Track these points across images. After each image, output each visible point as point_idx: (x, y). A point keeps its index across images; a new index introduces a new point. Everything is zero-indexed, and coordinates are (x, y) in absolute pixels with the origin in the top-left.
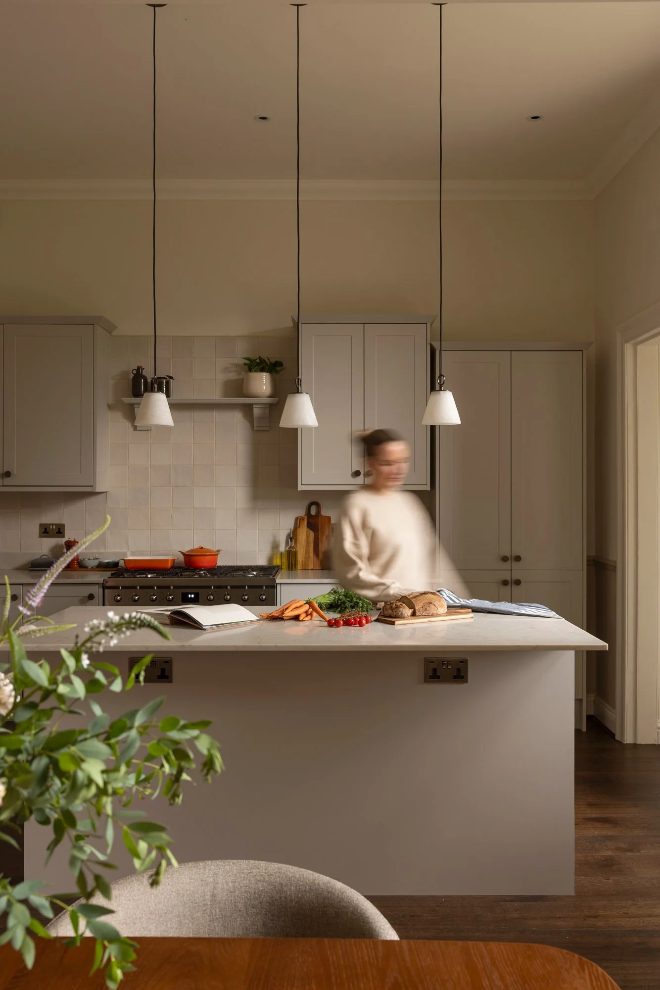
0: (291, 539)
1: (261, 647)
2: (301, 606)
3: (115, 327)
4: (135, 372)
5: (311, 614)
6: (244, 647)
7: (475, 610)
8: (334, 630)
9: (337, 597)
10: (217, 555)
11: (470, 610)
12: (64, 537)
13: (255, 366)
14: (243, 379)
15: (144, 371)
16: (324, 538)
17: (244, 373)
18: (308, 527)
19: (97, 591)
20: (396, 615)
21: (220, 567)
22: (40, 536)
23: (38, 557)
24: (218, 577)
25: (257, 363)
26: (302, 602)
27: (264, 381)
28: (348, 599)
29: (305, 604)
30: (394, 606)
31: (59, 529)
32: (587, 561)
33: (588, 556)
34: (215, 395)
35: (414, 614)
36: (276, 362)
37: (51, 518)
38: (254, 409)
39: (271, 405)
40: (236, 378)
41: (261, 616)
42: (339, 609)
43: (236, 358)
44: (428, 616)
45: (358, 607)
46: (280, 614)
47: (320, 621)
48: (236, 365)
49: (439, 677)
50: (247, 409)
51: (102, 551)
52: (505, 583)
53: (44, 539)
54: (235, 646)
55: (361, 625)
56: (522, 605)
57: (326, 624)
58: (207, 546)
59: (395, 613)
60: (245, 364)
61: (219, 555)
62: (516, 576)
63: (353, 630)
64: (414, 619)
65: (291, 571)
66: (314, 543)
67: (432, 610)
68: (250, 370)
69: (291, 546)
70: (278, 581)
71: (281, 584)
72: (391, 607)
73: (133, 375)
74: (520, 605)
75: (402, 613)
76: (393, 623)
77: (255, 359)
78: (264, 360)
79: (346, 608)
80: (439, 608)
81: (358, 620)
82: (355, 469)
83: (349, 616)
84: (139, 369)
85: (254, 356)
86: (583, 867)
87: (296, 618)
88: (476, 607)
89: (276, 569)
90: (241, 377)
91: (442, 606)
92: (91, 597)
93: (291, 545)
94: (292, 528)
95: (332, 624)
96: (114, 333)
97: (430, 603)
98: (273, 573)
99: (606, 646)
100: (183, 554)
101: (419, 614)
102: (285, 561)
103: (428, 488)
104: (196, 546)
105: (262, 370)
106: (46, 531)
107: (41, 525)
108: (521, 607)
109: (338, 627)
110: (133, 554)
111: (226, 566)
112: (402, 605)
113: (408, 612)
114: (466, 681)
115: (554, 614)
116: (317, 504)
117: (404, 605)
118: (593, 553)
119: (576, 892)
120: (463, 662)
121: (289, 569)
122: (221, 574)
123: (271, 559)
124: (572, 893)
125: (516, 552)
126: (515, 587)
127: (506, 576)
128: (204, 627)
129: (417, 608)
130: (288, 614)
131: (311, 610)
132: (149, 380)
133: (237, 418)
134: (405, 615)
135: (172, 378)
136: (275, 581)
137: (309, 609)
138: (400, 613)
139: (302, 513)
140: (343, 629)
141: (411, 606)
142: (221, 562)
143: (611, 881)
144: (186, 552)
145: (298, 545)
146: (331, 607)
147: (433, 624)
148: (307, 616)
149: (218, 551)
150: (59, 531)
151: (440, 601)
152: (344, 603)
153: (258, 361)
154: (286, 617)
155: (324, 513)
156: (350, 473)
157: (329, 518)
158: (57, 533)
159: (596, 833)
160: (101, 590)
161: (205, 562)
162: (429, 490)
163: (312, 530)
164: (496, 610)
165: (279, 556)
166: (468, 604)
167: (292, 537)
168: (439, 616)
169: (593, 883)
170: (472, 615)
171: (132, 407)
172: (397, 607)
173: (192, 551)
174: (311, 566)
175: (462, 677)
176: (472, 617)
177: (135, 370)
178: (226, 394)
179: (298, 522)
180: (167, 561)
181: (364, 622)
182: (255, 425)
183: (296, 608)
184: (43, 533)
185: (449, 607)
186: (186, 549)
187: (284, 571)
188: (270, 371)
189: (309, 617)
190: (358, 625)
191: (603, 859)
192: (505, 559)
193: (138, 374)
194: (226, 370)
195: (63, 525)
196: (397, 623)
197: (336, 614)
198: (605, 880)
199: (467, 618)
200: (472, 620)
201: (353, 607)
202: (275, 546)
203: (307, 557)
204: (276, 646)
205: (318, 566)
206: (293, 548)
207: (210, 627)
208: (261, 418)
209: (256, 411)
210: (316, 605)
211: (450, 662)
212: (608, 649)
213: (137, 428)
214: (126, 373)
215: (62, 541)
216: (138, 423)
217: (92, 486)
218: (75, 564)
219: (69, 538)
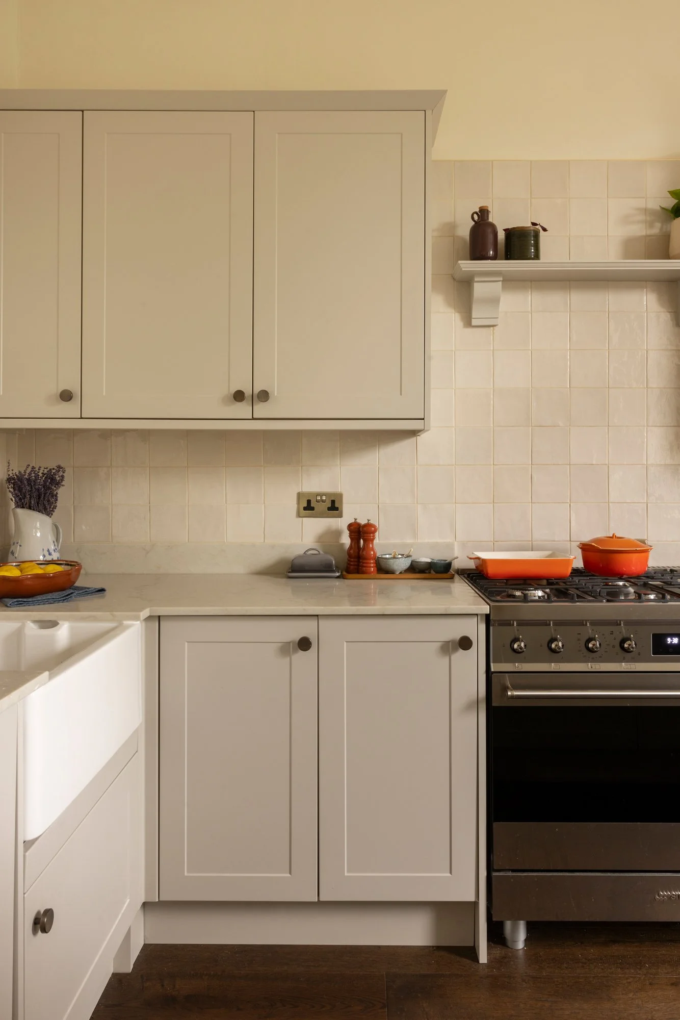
4: (476, 217)
12: (340, 516)
14: (667, 232)
15: (491, 216)
17: (659, 225)
19: (476, 631)
22: (299, 515)
23: (301, 552)
31: (333, 502)
37: (317, 482)
40: (644, 233)
43: (643, 198)
48: (646, 211)
50: (666, 289)
51: (409, 541)
53: (306, 520)
73: (474, 223)
84: (483, 213)
90: (652, 232)
92: (465, 643)
106: (308, 506)
132: (501, 232)
133: (647, 303)
135: (545, 230)
144: (591, 542)
150: (334, 507)
158: (329, 509)
160: (483, 627)
173: (597, 542)
177: (476, 213)
184: (305, 509)
193: (482, 221)
194: (627, 220)
195: (340, 496)
213: (474, 322)
214: (451, 227)
215: (342, 523)
216: (478, 313)
217: (423, 419)
218: (371, 567)
219: (356, 519)
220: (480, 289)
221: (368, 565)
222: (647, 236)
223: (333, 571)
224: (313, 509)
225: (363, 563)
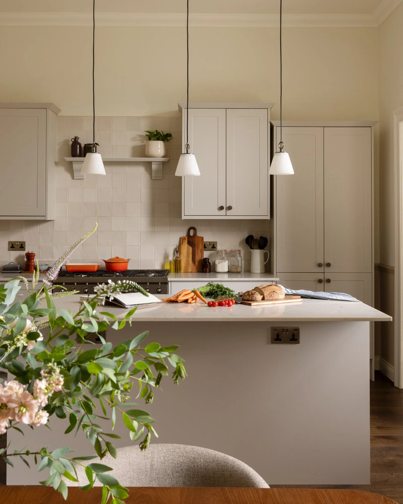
0: (177, 252)
1: (166, 318)
2: (189, 294)
3: (59, 110)
4: (73, 140)
5: (195, 299)
6: (155, 318)
7: (303, 297)
8: (212, 308)
9: (211, 288)
10: (128, 262)
11: (300, 297)
12: (24, 250)
13: (153, 137)
14: (145, 145)
15: (79, 140)
16: (199, 251)
17: (145, 141)
18: (188, 244)
20: (252, 299)
21: (129, 271)
22: (9, 250)
23: (8, 264)
24: (129, 277)
25: (155, 134)
26: (190, 291)
27: (159, 146)
28: (219, 289)
29: (191, 292)
30: (250, 293)
31: (22, 245)
32: (375, 267)
33: (375, 264)
34: (126, 155)
35: (263, 299)
36: (167, 134)
37: (16, 237)
38: (153, 165)
39: (163, 163)
41: (163, 300)
42: (213, 296)
43: (140, 131)
44: (272, 300)
45: (226, 294)
46: (175, 298)
47: (201, 303)
48: (141, 136)
49: (280, 340)
50: (148, 165)
51: (50, 260)
52: (320, 281)
53: (11, 252)
54: (149, 318)
55: (229, 305)
56: (334, 294)
57: (207, 305)
58: (121, 256)
59: (251, 298)
60: (146, 135)
61: (129, 262)
62: (327, 276)
63: (224, 309)
64: (264, 302)
65: (177, 273)
66: (192, 254)
67: (275, 296)
68: (150, 139)
69: (177, 257)
70: (169, 279)
71: (171, 281)
72: (249, 294)
73: (72, 142)
74: (332, 293)
75: (255, 298)
76: (250, 305)
77: (153, 132)
78: (159, 132)
79: (218, 295)
80: (280, 295)
81: (227, 302)
82: (220, 206)
83: (221, 300)
84: (76, 138)
85: (153, 130)
86: (375, 467)
87: (186, 301)
88: (303, 295)
89: (167, 272)
90: (143, 144)
91: (282, 294)
93: (177, 255)
94: (178, 245)
95: (211, 305)
96: (59, 115)
97: (274, 292)
98: (166, 274)
99: (391, 318)
100: (105, 262)
101: (267, 299)
102: (173, 267)
103: (268, 218)
104: (114, 256)
105: (158, 139)
106: (13, 246)
107: (9, 242)
108: (333, 295)
109: (214, 307)
110: (71, 262)
111: (133, 270)
112: (255, 293)
113: (259, 297)
114: (299, 343)
115: (355, 299)
116: (194, 229)
117: (257, 293)
118: (378, 262)
119: (371, 482)
120: (296, 330)
121: (176, 273)
122: (131, 275)
123: (163, 265)
124: (369, 483)
125: (327, 261)
126: (326, 284)
127: (321, 277)
128: (126, 307)
129: (265, 295)
130: (181, 298)
131: (195, 296)
132: (83, 146)
133: (141, 171)
134: (258, 299)
135: (97, 144)
136: (167, 279)
137: (194, 295)
138: (254, 298)
139: (184, 234)
140: (217, 308)
141: (262, 294)
142: (130, 267)
143: (394, 476)
144: (108, 260)
145: (182, 256)
146: (208, 294)
147: (276, 305)
148: (193, 300)
149: (128, 260)
150: (22, 246)
151: (280, 290)
152: (217, 292)
153: (155, 133)
154: (180, 300)
155: (199, 234)
156: (217, 208)
157: (202, 238)
158: (20, 248)
159: (384, 445)
161: (120, 267)
162: (270, 219)
163: (191, 246)
164: (317, 296)
165: (168, 263)
166: (298, 293)
167: (178, 250)
168: (279, 300)
169: (383, 477)
170: (302, 300)
171: (71, 163)
172: (252, 294)
173: (111, 259)
174: (190, 270)
175: (296, 340)
176: (302, 301)
177: (73, 139)
178: (134, 155)
179: (181, 240)
180: (94, 266)
181: (231, 303)
182: (153, 175)
183: (186, 295)
184: (11, 247)
185: (286, 295)
186: (107, 259)
187: (172, 273)
188: (163, 140)
189: (194, 301)
190: (227, 306)
191: (388, 462)
192: (320, 265)
193: (75, 142)
194: (133, 139)
195: (24, 243)
196: (252, 304)
197: (211, 299)
198: (390, 475)
199: (298, 301)
200: (301, 303)
201: (222, 295)
202: (166, 256)
203: (187, 264)
204: (175, 318)
205: (195, 269)
206: (178, 258)
207: (130, 306)
208: (157, 171)
209: (154, 166)
210: (199, 293)
211: (288, 330)
212: (392, 321)
213: (75, 178)
214: (67, 141)
215: (23, 253)
216: (75, 174)
217: (45, 216)
218: (32, 269)
219: (28, 251)
220: (75, 166)
221: (32, 268)
222: (141, 145)
223: (19, 270)
224: (14, 247)
225: (30, 267)
